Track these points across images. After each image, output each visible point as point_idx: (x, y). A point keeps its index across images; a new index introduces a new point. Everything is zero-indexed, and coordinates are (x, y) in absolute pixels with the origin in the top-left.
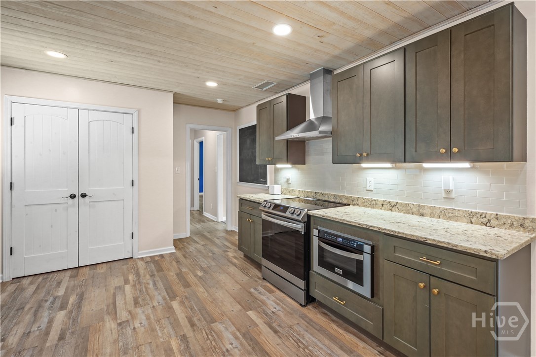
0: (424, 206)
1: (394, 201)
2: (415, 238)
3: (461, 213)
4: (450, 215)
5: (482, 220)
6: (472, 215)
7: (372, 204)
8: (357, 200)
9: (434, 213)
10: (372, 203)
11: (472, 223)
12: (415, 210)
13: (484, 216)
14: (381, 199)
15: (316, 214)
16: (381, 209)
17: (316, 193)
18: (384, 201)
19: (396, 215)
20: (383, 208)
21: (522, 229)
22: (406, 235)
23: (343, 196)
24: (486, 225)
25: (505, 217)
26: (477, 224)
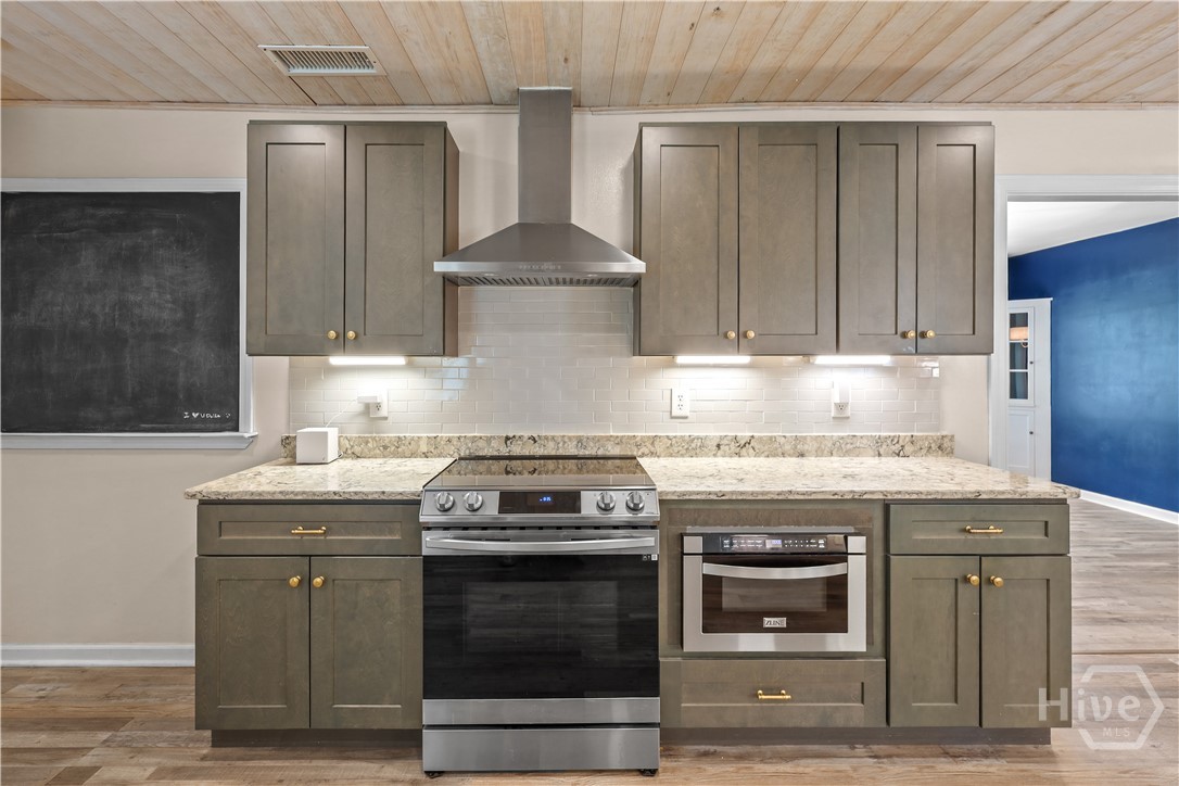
0: (805, 438)
1: (745, 434)
2: (959, 497)
3: (865, 441)
4: (849, 446)
5: (893, 448)
6: (879, 441)
7: (693, 447)
8: (653, 443)
9: (823, 447)
10: (693, 445)
11: (879, 455)
12: (787, 447)
13: (896, 441)
14: (713, 433)
15: (691, 493)
16: (715, 455)
17: (507, 438)
18: (721, 438)
19: (747, 463)
20: (720, 453)
21: (940, 452)
22: (943, 493)
23: (609, 438)
24: (898, 455)
25: (921, 438)
26: (887, 455)
